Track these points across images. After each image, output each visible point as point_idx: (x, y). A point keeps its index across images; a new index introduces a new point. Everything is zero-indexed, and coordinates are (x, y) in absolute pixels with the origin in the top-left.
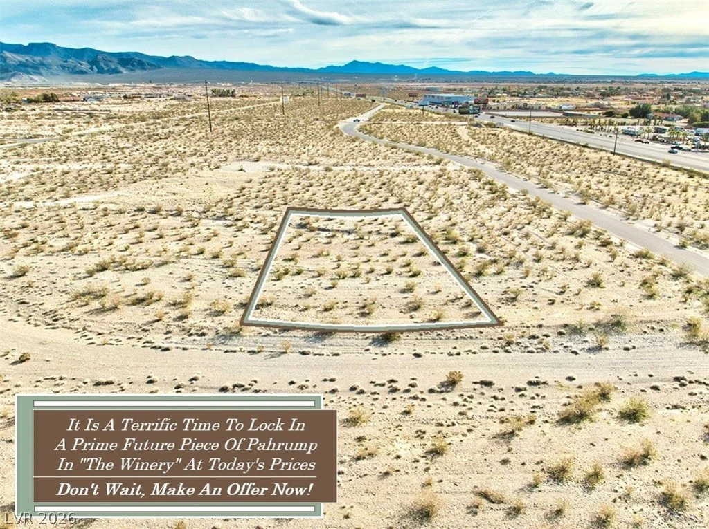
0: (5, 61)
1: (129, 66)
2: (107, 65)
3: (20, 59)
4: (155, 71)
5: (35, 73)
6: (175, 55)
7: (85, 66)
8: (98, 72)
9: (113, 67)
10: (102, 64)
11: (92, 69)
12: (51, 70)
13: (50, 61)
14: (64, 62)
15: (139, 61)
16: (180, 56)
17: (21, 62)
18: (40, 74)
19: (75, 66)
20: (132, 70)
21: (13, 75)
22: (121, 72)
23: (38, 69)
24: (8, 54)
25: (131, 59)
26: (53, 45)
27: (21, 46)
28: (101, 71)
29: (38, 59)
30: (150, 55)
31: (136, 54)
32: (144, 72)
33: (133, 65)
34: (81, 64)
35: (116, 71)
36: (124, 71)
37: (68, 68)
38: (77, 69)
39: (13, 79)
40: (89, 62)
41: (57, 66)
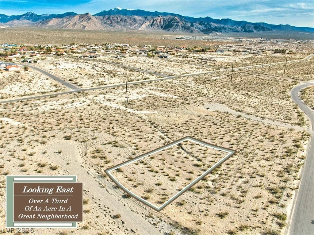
0: (210, 26)
1: (258, 29)
2: (248, 28)
3: (216, 25)
4: (269, 32)
5: (219, 31)
6: (281, 24)
7: (239, 28)
8: (244, 32)
9: (251, 29)
10: (247, 28)
11: (242, 30)
12: (226, 30)
13: (227, 26)
14: (232, 27)
15: (263, 27)
16: (284, 24)
17: (216, 26)
18: (221, 32)
19: (235, 29)
20: (258, 31)
21: (210, 33)
22: (253, 32)
23: (221, 29)
24: (212, 23)
25: (259, 26)
26: (230, 20)
27: (218, 20)
28: (245, 31)
29: (222, 25)
30: (269, 24)
31: (263, 23)
32: (264, 32)
33: (260, 29)
34: (238, 28)
35: (251, 31)
36: (255, 31)
37: (233, 29)
38: (236, 30)
39: (210, 34)
40: (242, 27)
41: (229, 28)
